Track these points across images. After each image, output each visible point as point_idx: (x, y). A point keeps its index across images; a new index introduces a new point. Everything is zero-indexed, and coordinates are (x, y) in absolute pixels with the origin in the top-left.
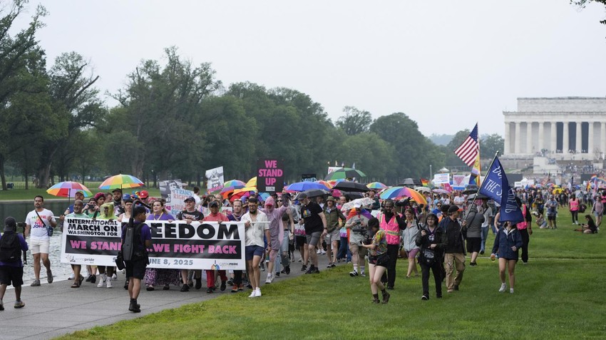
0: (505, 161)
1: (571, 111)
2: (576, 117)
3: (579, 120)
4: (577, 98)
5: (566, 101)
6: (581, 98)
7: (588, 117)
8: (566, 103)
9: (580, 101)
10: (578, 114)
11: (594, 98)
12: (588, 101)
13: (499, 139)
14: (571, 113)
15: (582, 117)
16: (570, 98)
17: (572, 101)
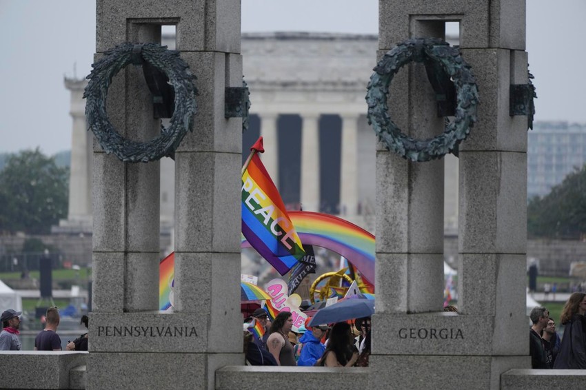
0: (73, 241)
1: (285, 78)
2: (299, 97)
3: (310, 108)
4: (303, 37)
5: (269, 45)
6: (317, 38)
7: (339, 98)
8: (270, 51)
9: (314, 46)
10: (307, 88)
11: (358, 38)
12: (338, 45)
13: (46, 169)
14: (285, 85)
15: (320, 97)
16: (282, 37)
17: (290, 45)
